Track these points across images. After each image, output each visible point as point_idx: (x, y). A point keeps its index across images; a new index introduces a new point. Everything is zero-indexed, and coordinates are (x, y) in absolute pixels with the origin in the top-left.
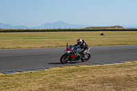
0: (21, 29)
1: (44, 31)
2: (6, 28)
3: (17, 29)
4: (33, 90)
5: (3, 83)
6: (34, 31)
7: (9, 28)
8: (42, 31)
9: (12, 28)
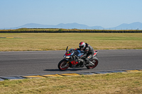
0: (97, 29)
1: (121, 32)
2: (82, 29)
3: (93, 29)
4: (110, 92)
5: (80, 84)
6: (110, 32)
7: (84, 29)
8: (118, 32)
9: (88, 29)
